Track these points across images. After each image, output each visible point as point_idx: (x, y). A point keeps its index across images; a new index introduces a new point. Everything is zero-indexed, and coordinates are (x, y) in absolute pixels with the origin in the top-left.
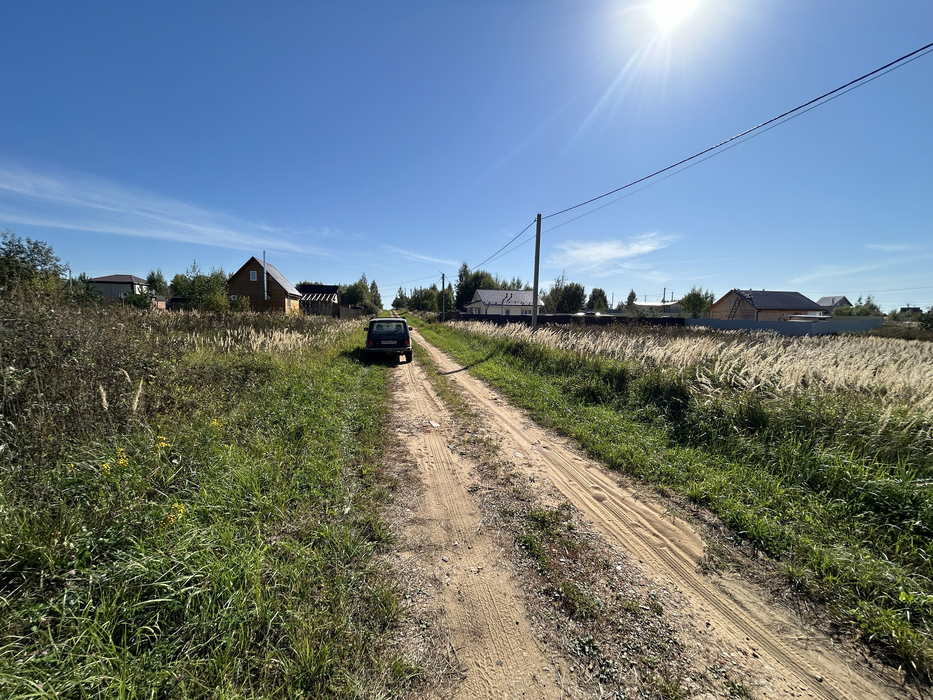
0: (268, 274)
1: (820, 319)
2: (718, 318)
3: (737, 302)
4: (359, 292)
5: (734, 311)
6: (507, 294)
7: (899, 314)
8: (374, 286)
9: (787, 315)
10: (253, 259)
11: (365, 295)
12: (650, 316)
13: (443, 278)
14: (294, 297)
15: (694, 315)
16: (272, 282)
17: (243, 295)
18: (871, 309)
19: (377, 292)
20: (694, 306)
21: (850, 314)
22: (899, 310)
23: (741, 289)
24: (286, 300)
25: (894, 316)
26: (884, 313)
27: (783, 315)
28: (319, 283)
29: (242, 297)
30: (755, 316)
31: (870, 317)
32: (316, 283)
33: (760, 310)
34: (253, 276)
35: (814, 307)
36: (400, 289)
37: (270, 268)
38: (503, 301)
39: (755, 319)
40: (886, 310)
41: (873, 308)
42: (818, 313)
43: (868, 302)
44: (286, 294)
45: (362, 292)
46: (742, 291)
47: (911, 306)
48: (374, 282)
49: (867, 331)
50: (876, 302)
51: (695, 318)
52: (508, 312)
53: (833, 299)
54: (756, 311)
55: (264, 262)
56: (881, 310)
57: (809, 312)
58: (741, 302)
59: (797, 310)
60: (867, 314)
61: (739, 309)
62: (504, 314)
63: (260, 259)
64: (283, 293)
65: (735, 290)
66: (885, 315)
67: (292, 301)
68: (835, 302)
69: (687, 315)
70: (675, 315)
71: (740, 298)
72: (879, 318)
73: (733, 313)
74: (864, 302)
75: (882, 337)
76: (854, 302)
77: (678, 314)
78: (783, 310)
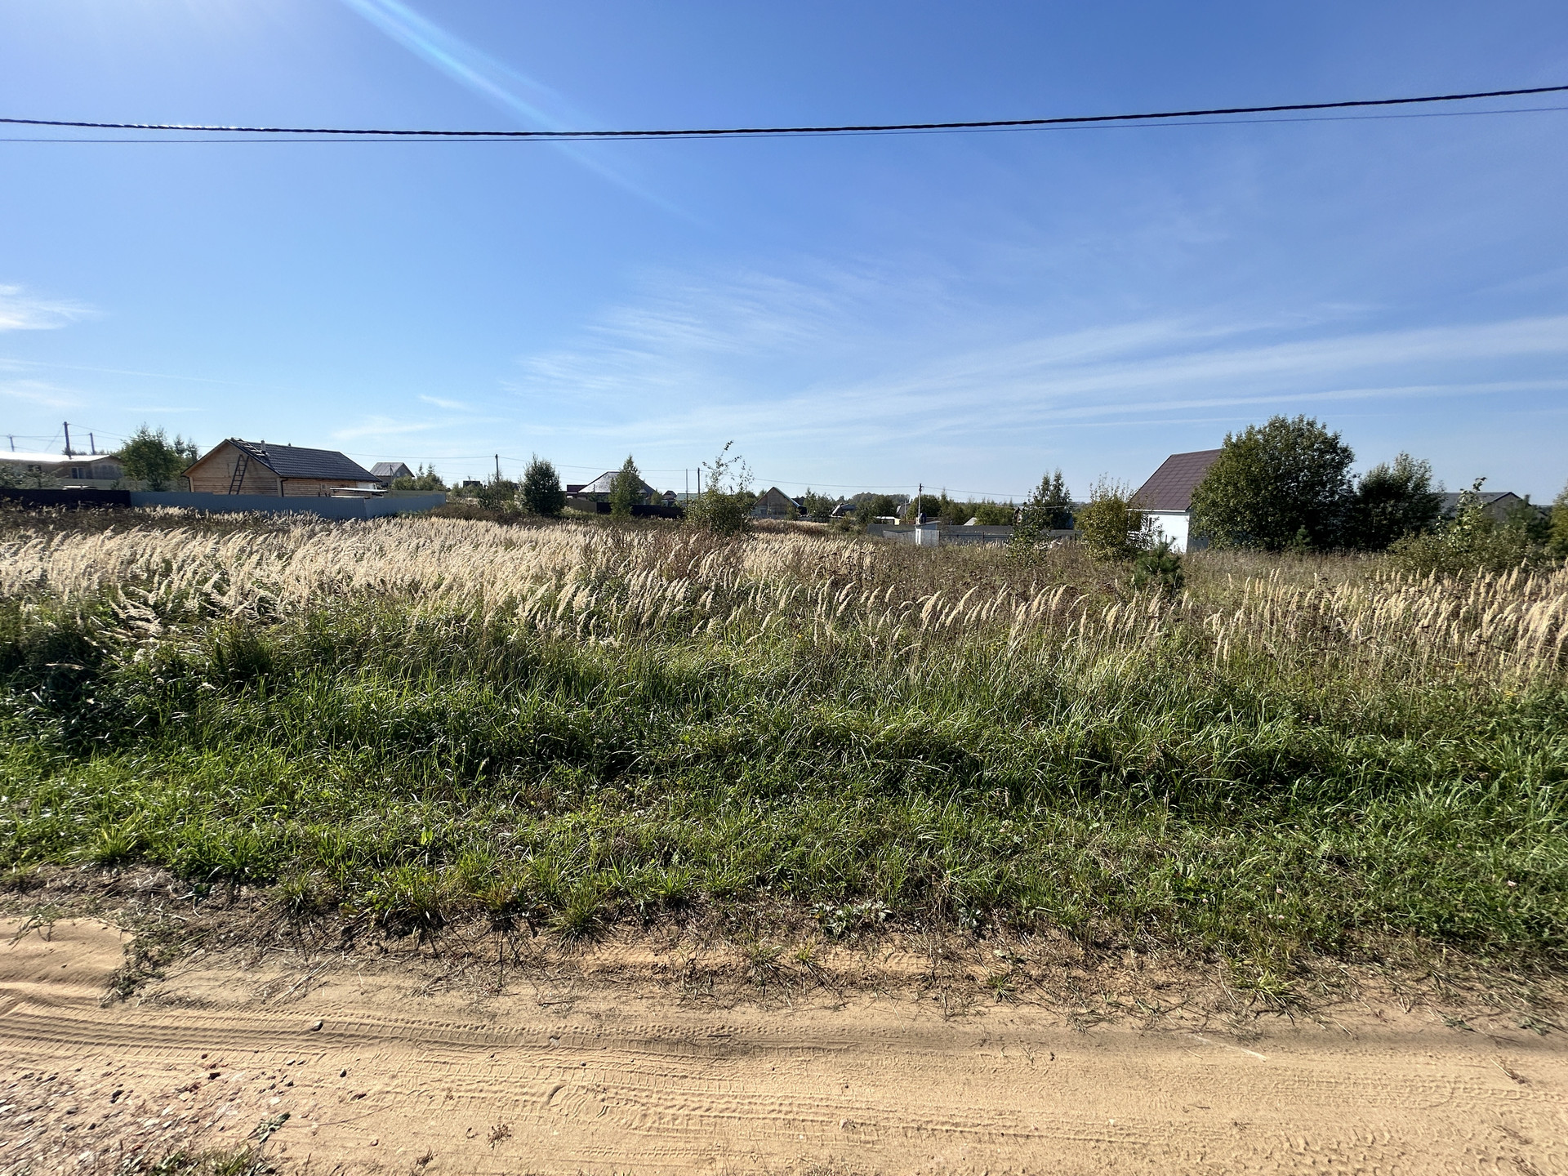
1: (373, 493)
2: (207, 491)
3: (242, 463)
5: (237, 478)
7: (462, 489)
9: (330, 487)
12: (29, 484)
15: (154, 486)
18: (433, 482)
20: (152, 467)
21: (413, 488)
22: (461, 485)
23: (246, 440)
25: (458, 492)
26: (448, 486)
27: (324, 487)
30: (279, 488)
31: (435, 492)
35: (367, 478)
39: (280, 494)
40: (449, 484)
41: (436, 480)
42: (371, 485)
43: (430, 473)
46: (248, 444)
47: (472, 480)
49: (429, 511)
50: (438, 474)
51: (157, 490)
53: (391, 466)
54: (279, 480)
56: (444, 483)
57: (359, 484)
58: (250, 463)
59: (343, 480)
60: (431, 489)
61: (246, 475)
65: (232, 439)
66: (449, 490)
68: (394, 470)
69: (136, 485)
70: (105, 485)
71: (245, 455)
72: (441, 493)
73: (237, 483)
74: (426, 474)
75: (444, 517)
76: (414, 471)
77: (112, 482)
78: (323, 479)
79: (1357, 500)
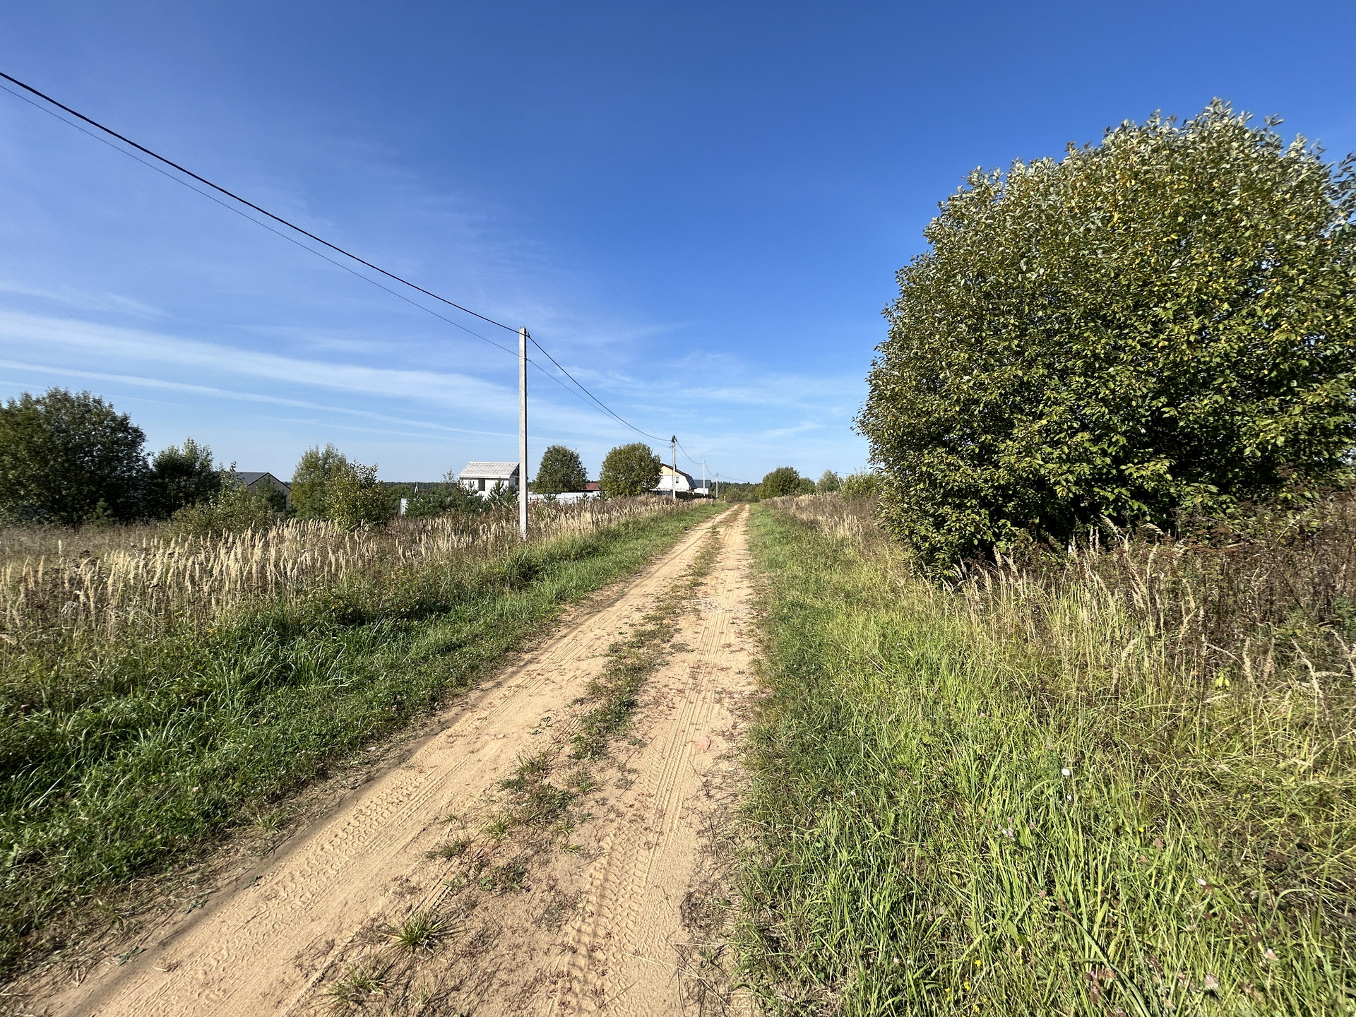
79: (153, 476)
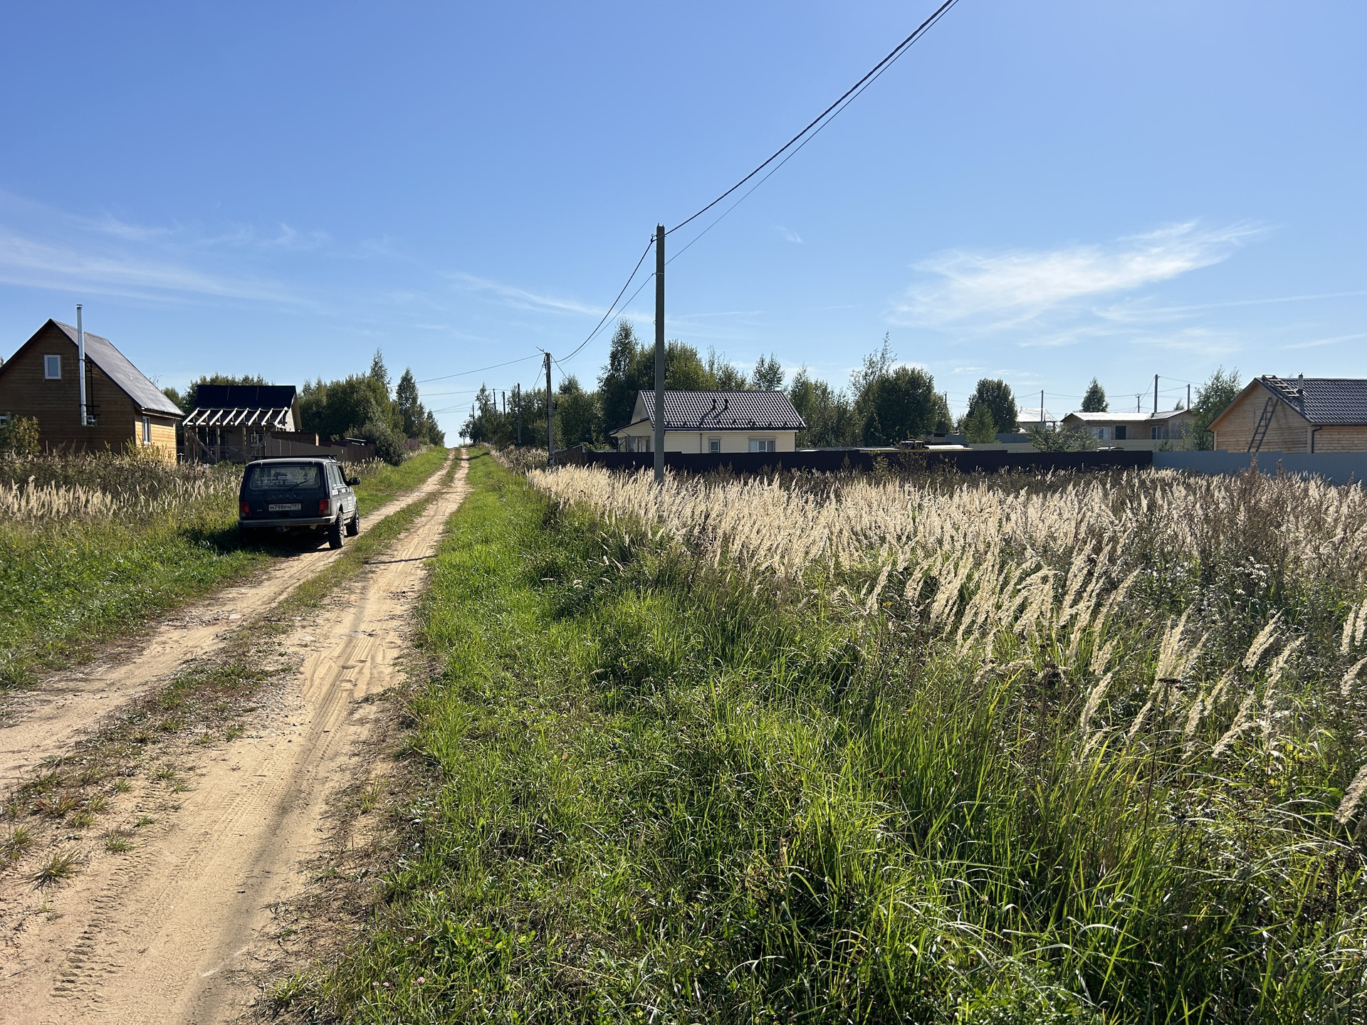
0: (89, 361)
3: (1270, 409)
4: (358, 403)
5: (1261, 430)
6: (714, 401)
8: (407, 385)
10: (51, 325)
11: (375, 411)
13: (548, 365)
14: (162, 418)
16: (101, 381)
17: (23, 414)
19: (415, 400)
23: (1279, 376)
24: (138, 425)
28: (254, 377)
29: (20, 420)
30: (1309, 442)
32: (246, 379)
33: (1318, 427)
34: (52, 368)
36: (483, 390)
37: (97, 346)
38: (703, 419)
39: (1309, 450)
44: (137, 411)
45: (368, 401)
46: (1282, 381)
48: (407, 373)
52: (714, 445)
54: (1310, 430)
55: (79, 331)
58: (1279, 408)
61: (1273, 425)
62: (706, 450)
63: (67, 322)
64: (130, 409)
65: (1264, 378)
67: (156, 429)
71: (1276, 397)
73: (1258, 437)
